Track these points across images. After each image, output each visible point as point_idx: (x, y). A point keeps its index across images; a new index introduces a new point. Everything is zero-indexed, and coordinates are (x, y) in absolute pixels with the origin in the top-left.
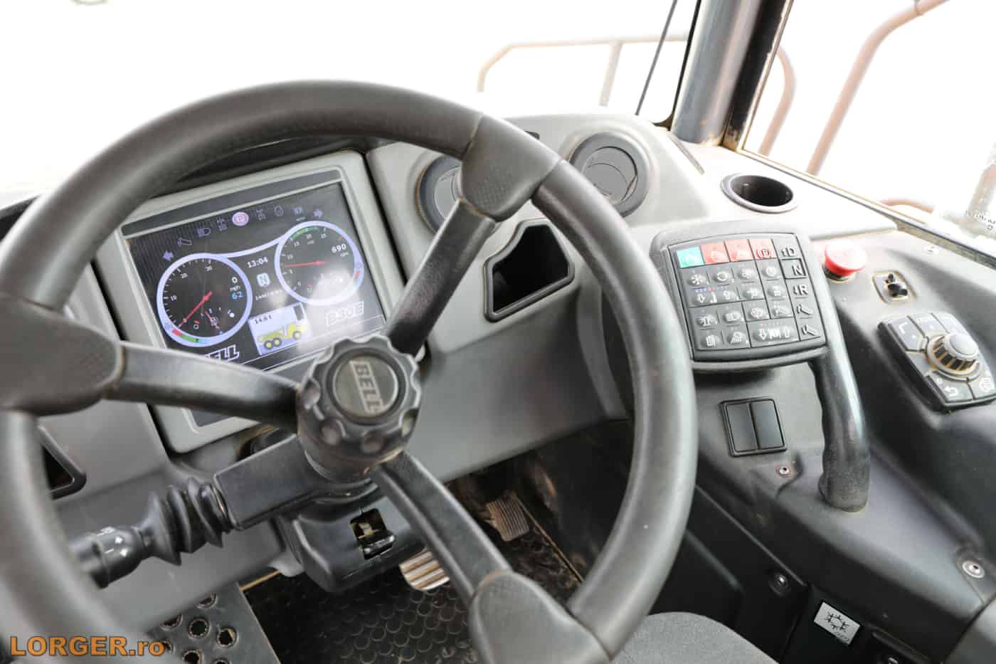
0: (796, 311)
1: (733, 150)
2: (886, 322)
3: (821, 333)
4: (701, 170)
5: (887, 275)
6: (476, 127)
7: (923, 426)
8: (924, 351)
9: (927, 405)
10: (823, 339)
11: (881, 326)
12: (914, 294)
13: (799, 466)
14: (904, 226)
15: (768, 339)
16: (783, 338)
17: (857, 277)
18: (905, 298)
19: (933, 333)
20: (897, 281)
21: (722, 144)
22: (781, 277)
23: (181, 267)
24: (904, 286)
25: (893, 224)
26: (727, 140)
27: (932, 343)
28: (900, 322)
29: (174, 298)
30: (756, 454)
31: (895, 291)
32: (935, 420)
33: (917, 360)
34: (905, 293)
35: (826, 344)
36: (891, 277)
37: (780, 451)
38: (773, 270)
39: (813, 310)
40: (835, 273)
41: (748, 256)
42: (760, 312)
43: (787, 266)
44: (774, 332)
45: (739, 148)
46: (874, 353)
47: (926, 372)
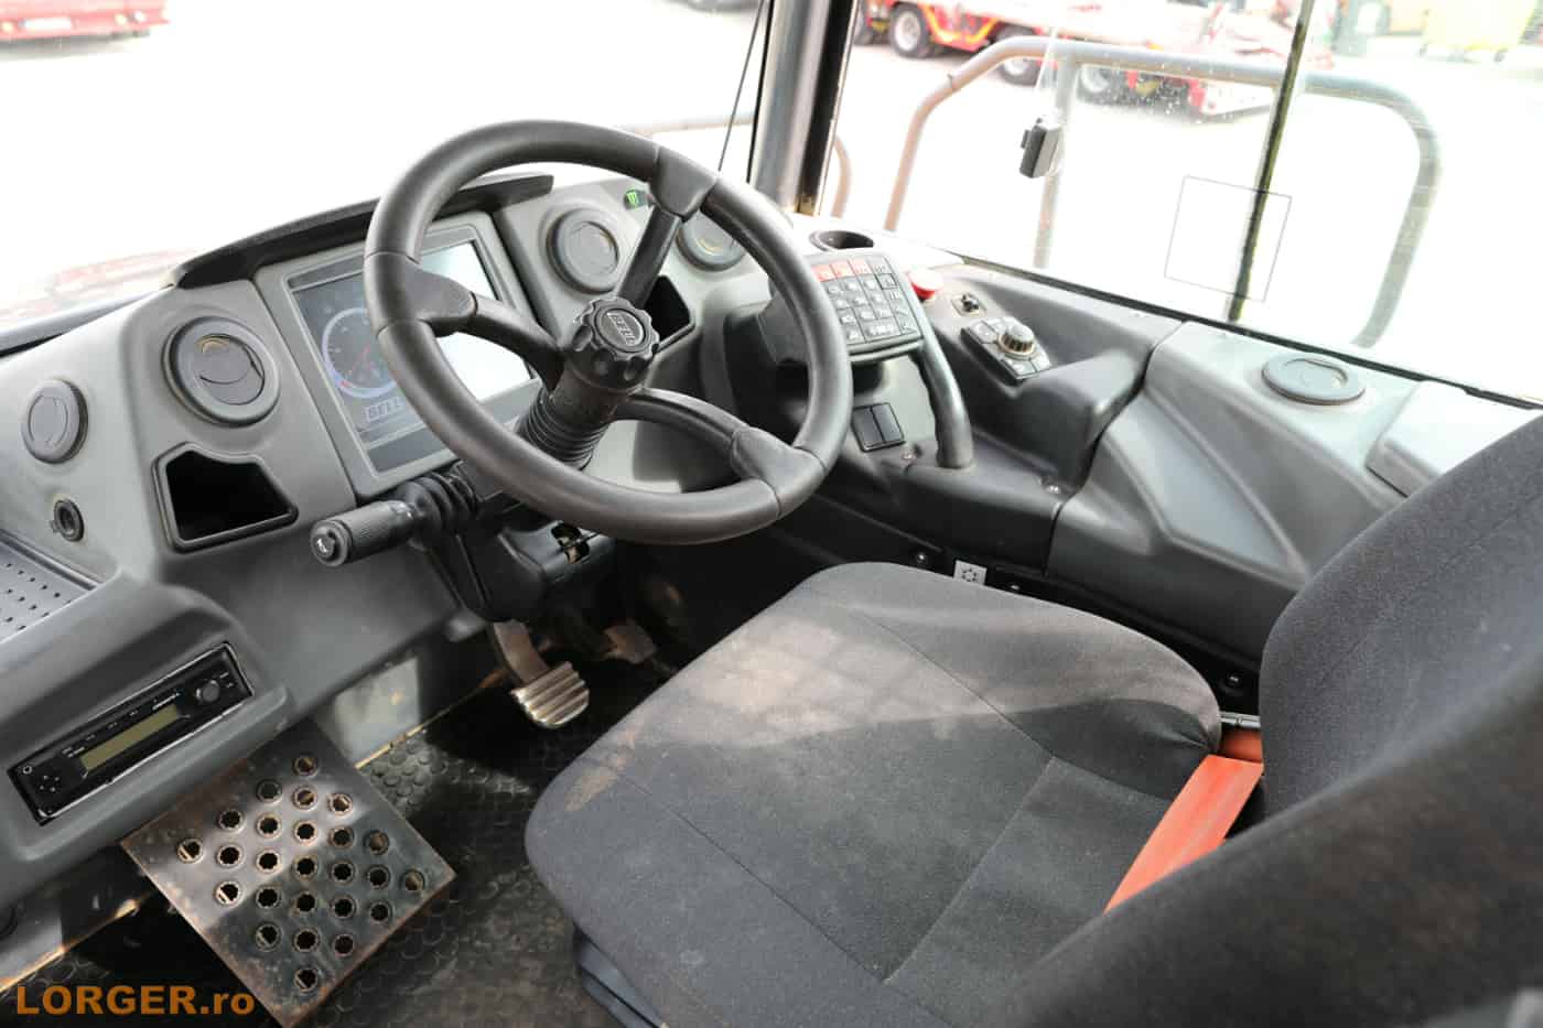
0: (895, 313)
1: (811, 214)
2: (965, 327)
3: (915, 328)
4: (792, 225)
5: (961, 297)
6: (657, 151)
7: (1005, 398)
8: (996, 342)
9: (1004, 382)
10: (919, 334)
11: (963, 331)
12: (985, 309)
13: (918, 451)
14: (969, 261)
15: (877, 334)
16: (888, 333)
17: (938, 298)
18: (977, 312)
19: (1001, 330)
20: (968, 299)
21: (799, 210)
22: (878, 287)
23: (341, 321)
24: (975, 302)
25: (960, 260)
26: (803, 208)
27: (1001, 336)
28: (974, 325)
29: (338, 351)
30: (883, 448)
31: (969, 306)
32: (1011, 392)
33: (993, 351)
34: (976, 307)
35: (922, 337)
36: (964, 298)
37: (900, 444)
38: (872, 284)
39: (907, 311)
40: (923, 295)
41: (851, 274)
42: (866, 315)
43: (882, 279)
44: (881, 329)
45: (816, 213)
46: (960, 352)
47: (1000, 357)
